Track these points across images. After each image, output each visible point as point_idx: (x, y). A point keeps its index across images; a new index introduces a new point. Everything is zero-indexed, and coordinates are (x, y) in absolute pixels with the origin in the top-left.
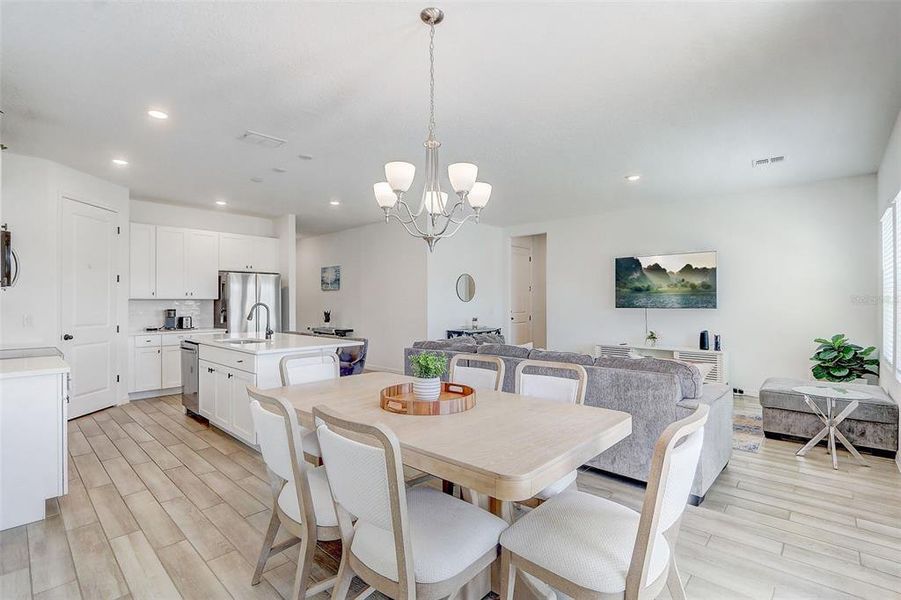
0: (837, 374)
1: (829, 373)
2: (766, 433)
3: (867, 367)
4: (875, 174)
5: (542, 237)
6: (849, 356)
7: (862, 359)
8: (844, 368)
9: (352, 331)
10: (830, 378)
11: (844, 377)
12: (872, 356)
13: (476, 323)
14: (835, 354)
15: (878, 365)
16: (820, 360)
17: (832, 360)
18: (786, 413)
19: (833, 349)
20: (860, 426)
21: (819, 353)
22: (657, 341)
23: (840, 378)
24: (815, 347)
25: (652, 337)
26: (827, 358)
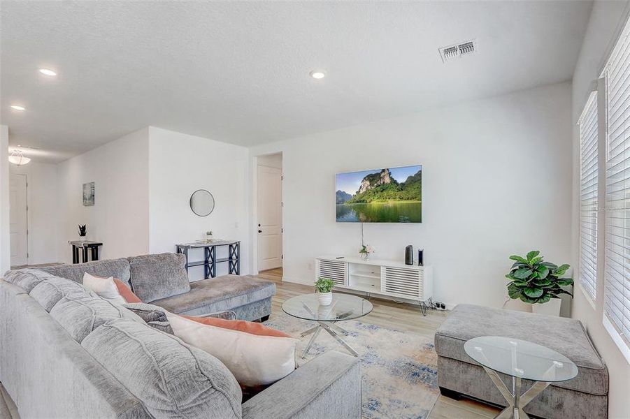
0: (531, 295)
1: (523, 293)
2: (441, 388)
3: (562, 287)
4: (569, 81)
5: (279, 156)
6: (544, 275)
7: (556, 279)
8: (539, 288)
9: (101, 244)
10: (525, 298)
11: (538, 298)
12: (566, 275)
13: (210, 237)
14: (529, 273)
15: (573, 285)
16: (515, 278)
17: (527, 279)
18: (464, 366)
19: (527, 267)
20: (556, 395)
21: (514, 271)
22: (370, 255)
23: (534, 300)
24: (510, 265)
25: (364, 251)
26: (521, 277)
